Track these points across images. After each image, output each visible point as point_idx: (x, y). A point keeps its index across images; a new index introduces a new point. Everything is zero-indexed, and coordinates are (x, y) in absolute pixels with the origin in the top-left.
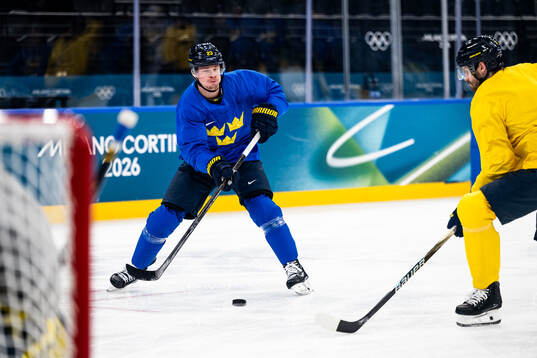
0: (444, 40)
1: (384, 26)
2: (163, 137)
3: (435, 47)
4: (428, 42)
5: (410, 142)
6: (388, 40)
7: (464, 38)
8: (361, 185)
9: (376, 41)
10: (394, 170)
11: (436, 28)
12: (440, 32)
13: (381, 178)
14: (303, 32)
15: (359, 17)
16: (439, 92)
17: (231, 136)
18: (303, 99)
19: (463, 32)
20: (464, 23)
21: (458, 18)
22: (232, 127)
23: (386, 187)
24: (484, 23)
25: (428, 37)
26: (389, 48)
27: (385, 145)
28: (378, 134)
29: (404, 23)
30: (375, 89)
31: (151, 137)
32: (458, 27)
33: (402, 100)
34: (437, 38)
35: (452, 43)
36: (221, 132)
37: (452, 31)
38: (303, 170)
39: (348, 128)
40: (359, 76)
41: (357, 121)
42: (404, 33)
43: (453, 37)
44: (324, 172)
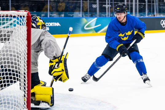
0: (107, 6)
1: (96, 3)
2: (53, 23)
3: (105, 8)
4: (104, 7)
5: (100, 25)
6: (96, 6)
7: (110, 6)
8: (91, 33)
9: (94, 6)
10: (97, 30)
11: (105, 4)
12: (106, 5)
13: (94, 32)
14: (80, 4)
15: (91, 2)
16: (106, 16)
17: (126, 37)
18: (80, 16)
19: (110, 5)
20: (110, 3)
21: (109, 2)
22: (127, 34)
23: (95, 33)
24: (114, 3)
25: (104, 6)
26: (97, 8)
27: (95, 25)
28: (94, 23)
29: (99, 3)
30: (94, 15)
31: (51, 23)
32: (109, 4)
33: (98, 17)
34: (105, 6)
35: (108, 7)
36: (123, 35)
37: (108, 4)
38: (80, 30)
39: (88, 22)
40: (91, 13)
41: (90, 21)
42: (99, 5)
43: (109, 6)
44: (84, 30)
